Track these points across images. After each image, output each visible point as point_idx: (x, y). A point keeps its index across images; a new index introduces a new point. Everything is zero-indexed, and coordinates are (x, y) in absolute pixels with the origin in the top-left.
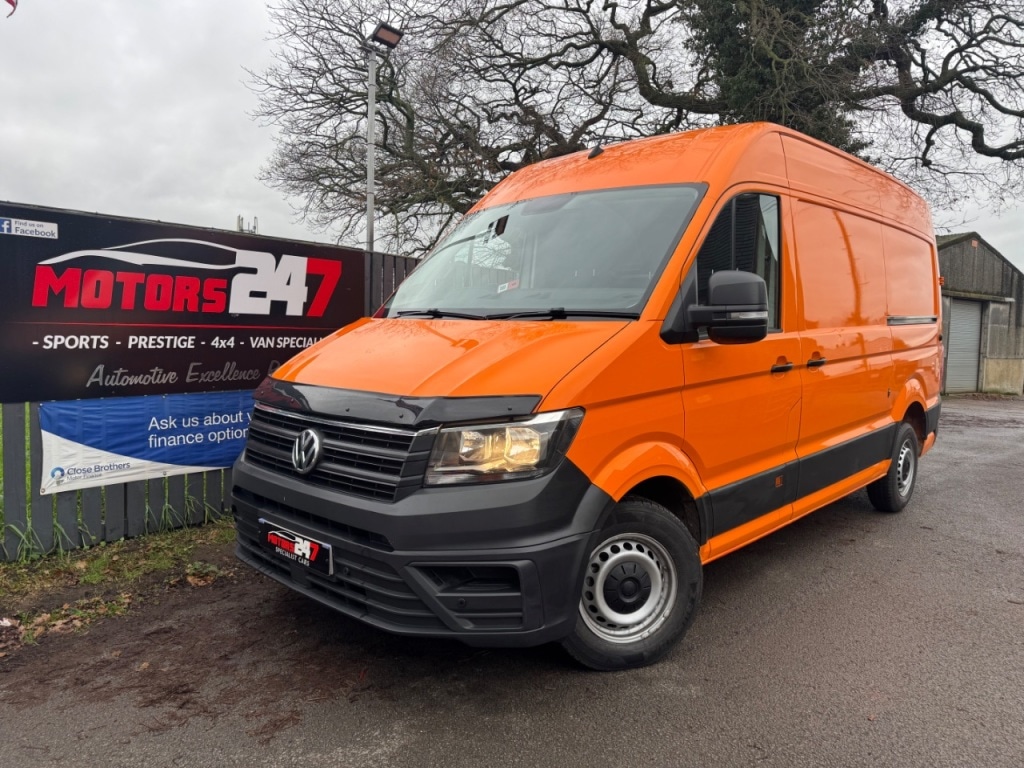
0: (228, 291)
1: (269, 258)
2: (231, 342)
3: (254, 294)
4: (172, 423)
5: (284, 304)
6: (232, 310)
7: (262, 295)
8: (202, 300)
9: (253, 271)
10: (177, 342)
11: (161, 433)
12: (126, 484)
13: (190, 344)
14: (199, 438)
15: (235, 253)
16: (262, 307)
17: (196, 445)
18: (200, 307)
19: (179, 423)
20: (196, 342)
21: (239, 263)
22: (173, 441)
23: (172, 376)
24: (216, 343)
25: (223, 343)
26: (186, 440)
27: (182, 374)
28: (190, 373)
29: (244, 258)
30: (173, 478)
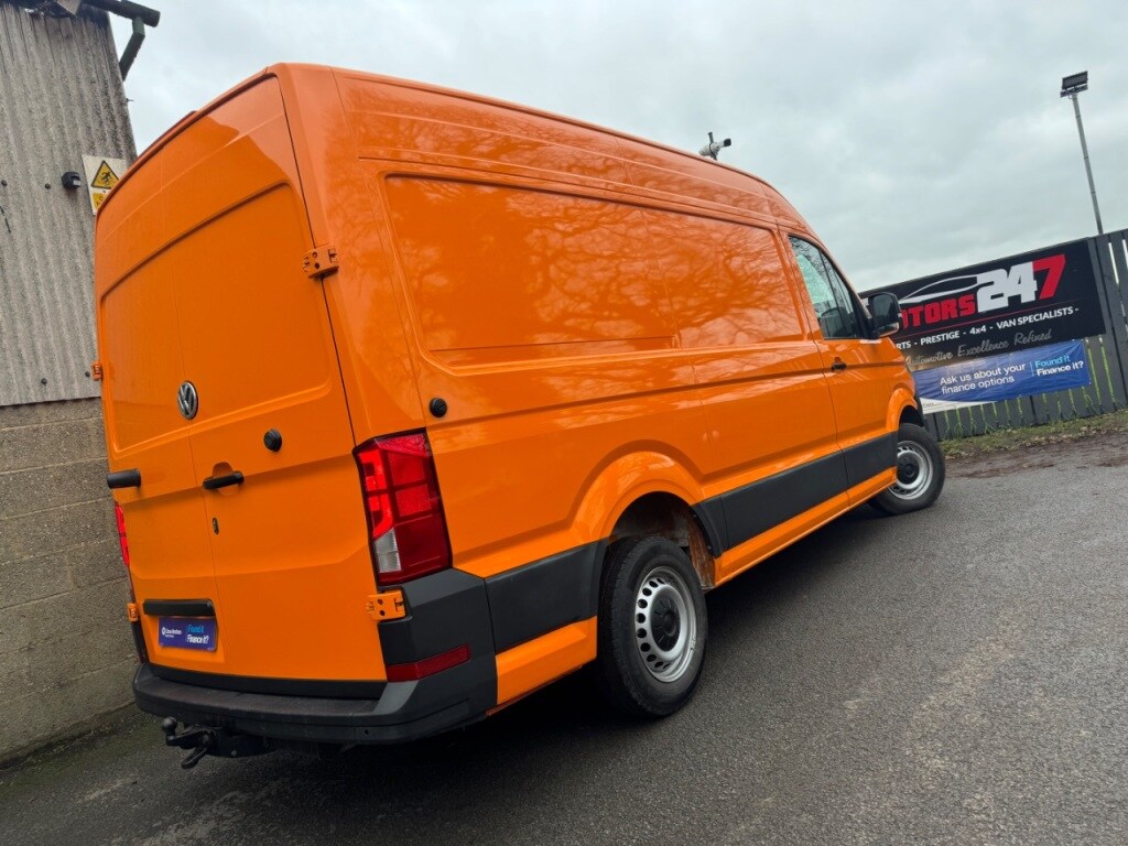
0: (975, 301)
1: (1002, 272)
2: (984, 329)
3: (993, 297)
4: (954, 380)
5: (1019, 297)
6: (980, 310)
7: (1001, 295)
8: (959, 310)
9: (991, 283)
10: (948, 336)
11: (949, 386)
12: (934, 414)
13: (956, 335)
14: (973, 386)
15: (975, 278)
16: (1003, 303)
17: (971, 390)
18: (958, 313)
19: (958, 379)
20: (960, 334)
21: (979, 282)
22: (957, 389)
23: (949, 355)
24: (973, 331)
25: (978, 331)
26: (964, 388)
27: (955, 353)
28: (960, 351)
29: (982, 278)
30: (962, 410)
